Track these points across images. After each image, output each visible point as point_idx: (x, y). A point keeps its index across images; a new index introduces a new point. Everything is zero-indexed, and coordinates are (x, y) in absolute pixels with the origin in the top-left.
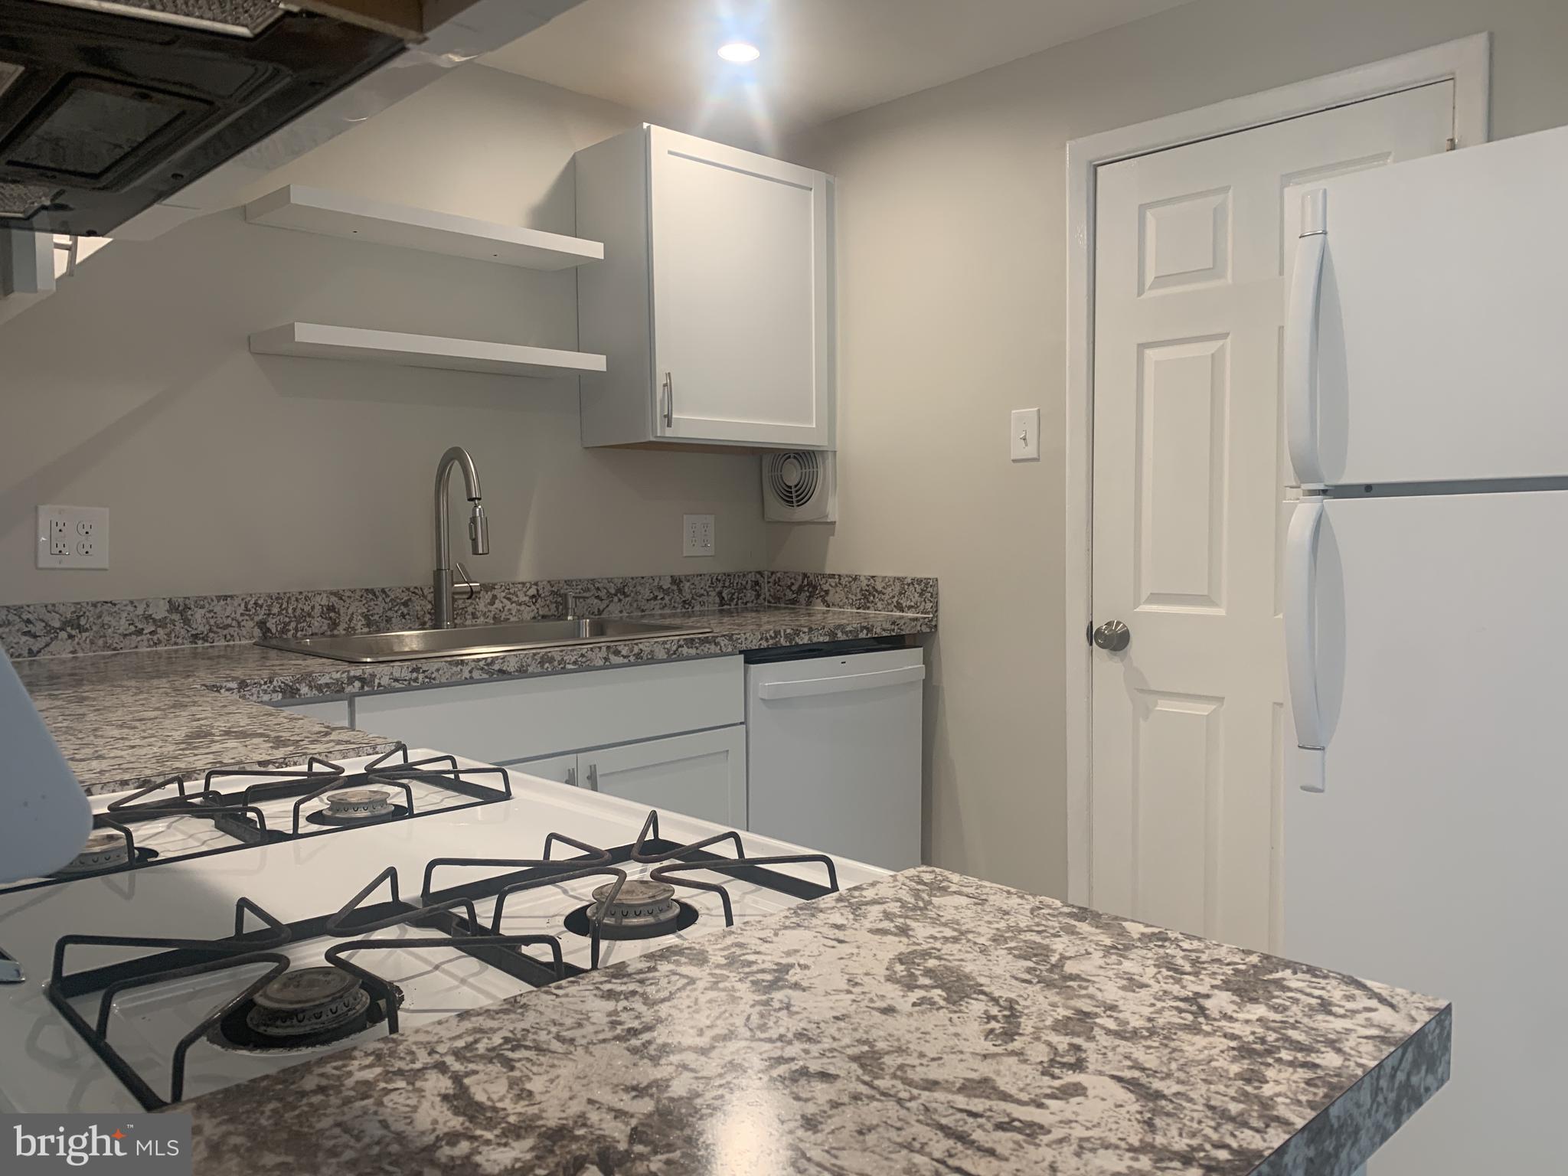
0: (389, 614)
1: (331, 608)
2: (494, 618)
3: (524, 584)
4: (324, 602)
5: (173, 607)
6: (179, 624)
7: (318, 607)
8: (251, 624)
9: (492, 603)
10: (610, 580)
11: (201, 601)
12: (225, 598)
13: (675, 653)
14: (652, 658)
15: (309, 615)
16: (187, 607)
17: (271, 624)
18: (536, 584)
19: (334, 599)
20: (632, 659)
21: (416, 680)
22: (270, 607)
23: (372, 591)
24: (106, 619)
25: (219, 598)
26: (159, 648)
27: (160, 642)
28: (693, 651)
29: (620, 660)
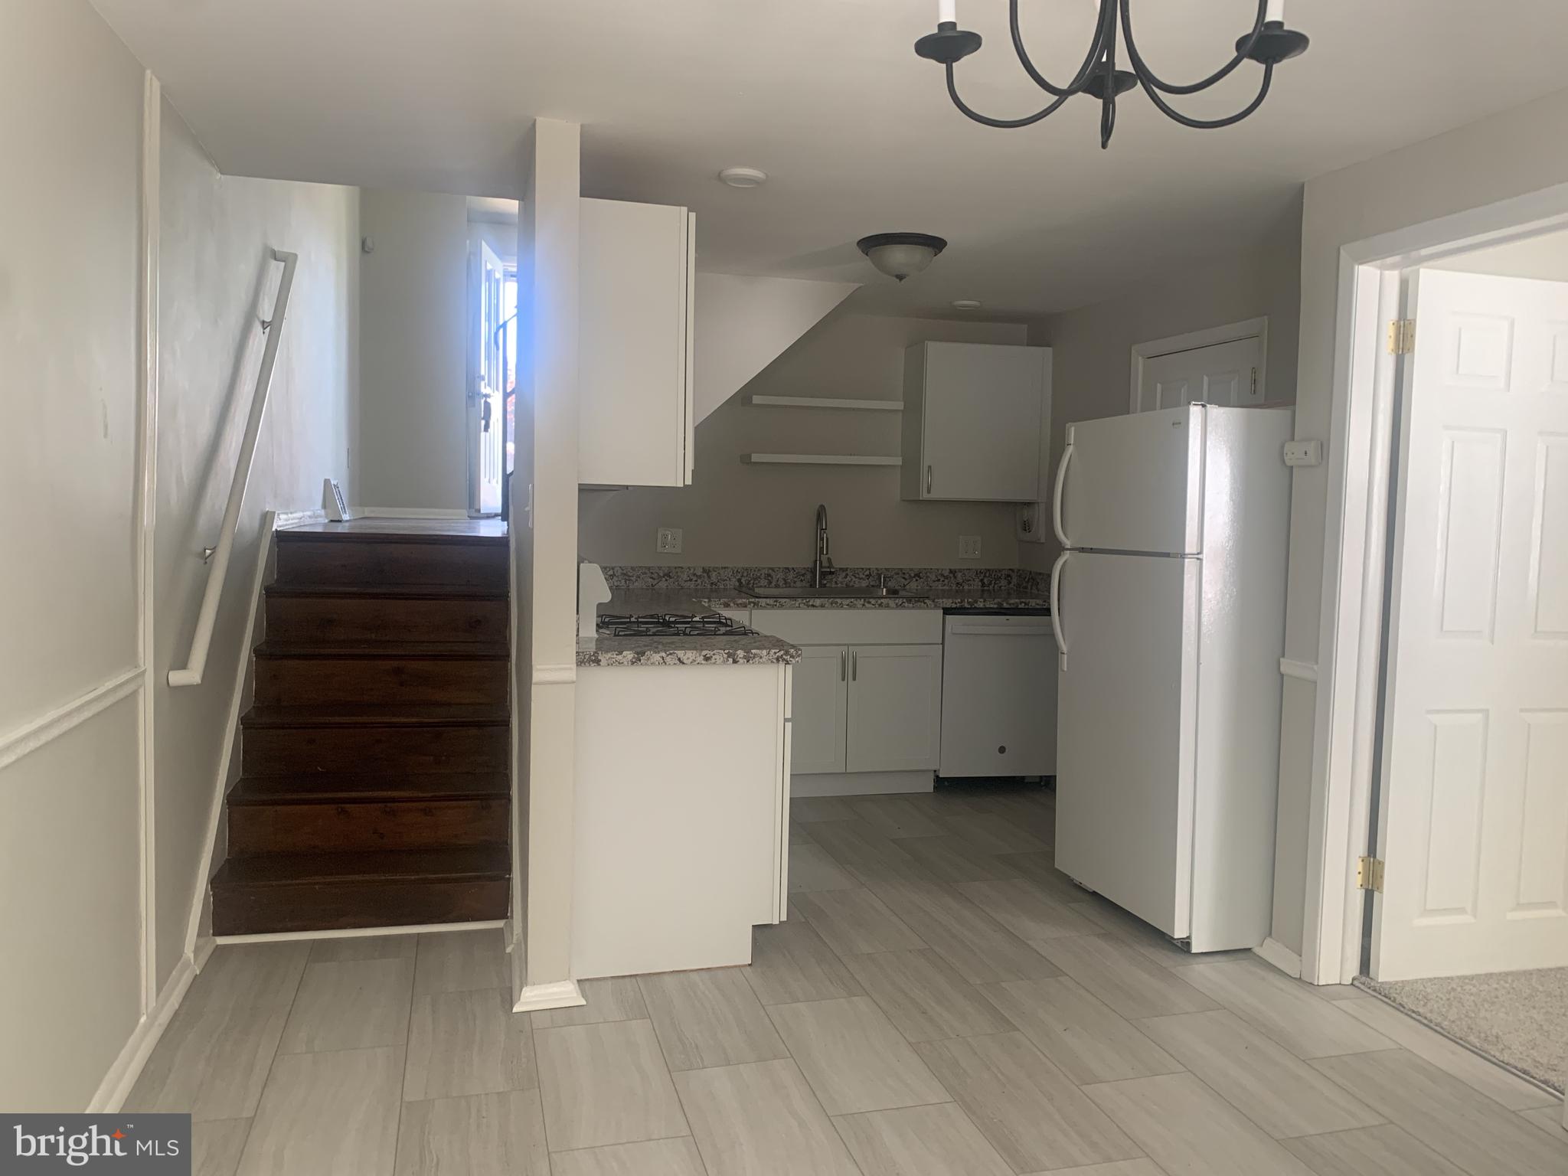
0: (795, 579)
1: (769, 575)
2: (846, 585)
3: (863, 569)
4: (766, 572)
5: (704, 570)
6: (706, 578)
7: (763, 575)
8: (734, 580)
9: (846, 577)
10: (911, 570)
11: (715, 569)
12: (725, 568)
13: (900, 605)
15: (759, 577)
16: (709, 571)
17: (743, 580)
18: (869, 569)
19: (770, 571)
20: (877, 606)
21: (776, 605)
22: (743, 573)
23: (788, 569)
24: (679, 574)
25: (722, 568)
28: (911, 606)
29: (870, 606)
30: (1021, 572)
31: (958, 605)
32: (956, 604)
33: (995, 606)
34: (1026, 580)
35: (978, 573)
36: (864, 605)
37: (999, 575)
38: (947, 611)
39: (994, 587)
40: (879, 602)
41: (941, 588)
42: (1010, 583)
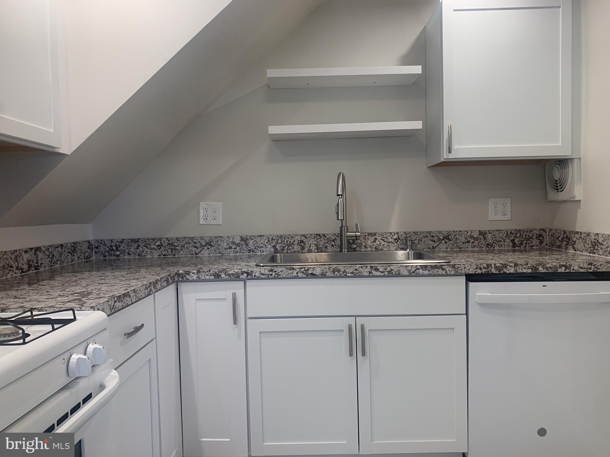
0: (327, 244)
1: (302, 242)
2: (376, 248)
3: (391, 233)
4: (299, 239)
5: (242, 239)
6: (244, 246)
7: (296, 241)
8: (270, 246)
9: (375, 241)
10: (440, 232)
11: (252, 237)
12: (261, 236)
13: (414, 272)
14: (399, 274)
15: (293, 244)
16: (247, 239)
17: (278, 247)
18: (398, 233)
19: (303, 238)
20: (386, 273)
21: (271, 275)
22: (278, 240)
23: (319, 235)
24: (220, 243)
25: (258, 236)
26: (237, 254)
27: (237, 252)
28: (426, 272)
29: (379, 274)
30: (553, 231)
31: (484, 270)
32: (481, 269)
33: (530, 271)
34: (560, 239)
35: (509, 233)
36: (370, 273)
37: (531, 235)
38: (471, 278)
39: (525, 247)
40: (389, 269)
41: (471, 249)
42: (541, 242)
